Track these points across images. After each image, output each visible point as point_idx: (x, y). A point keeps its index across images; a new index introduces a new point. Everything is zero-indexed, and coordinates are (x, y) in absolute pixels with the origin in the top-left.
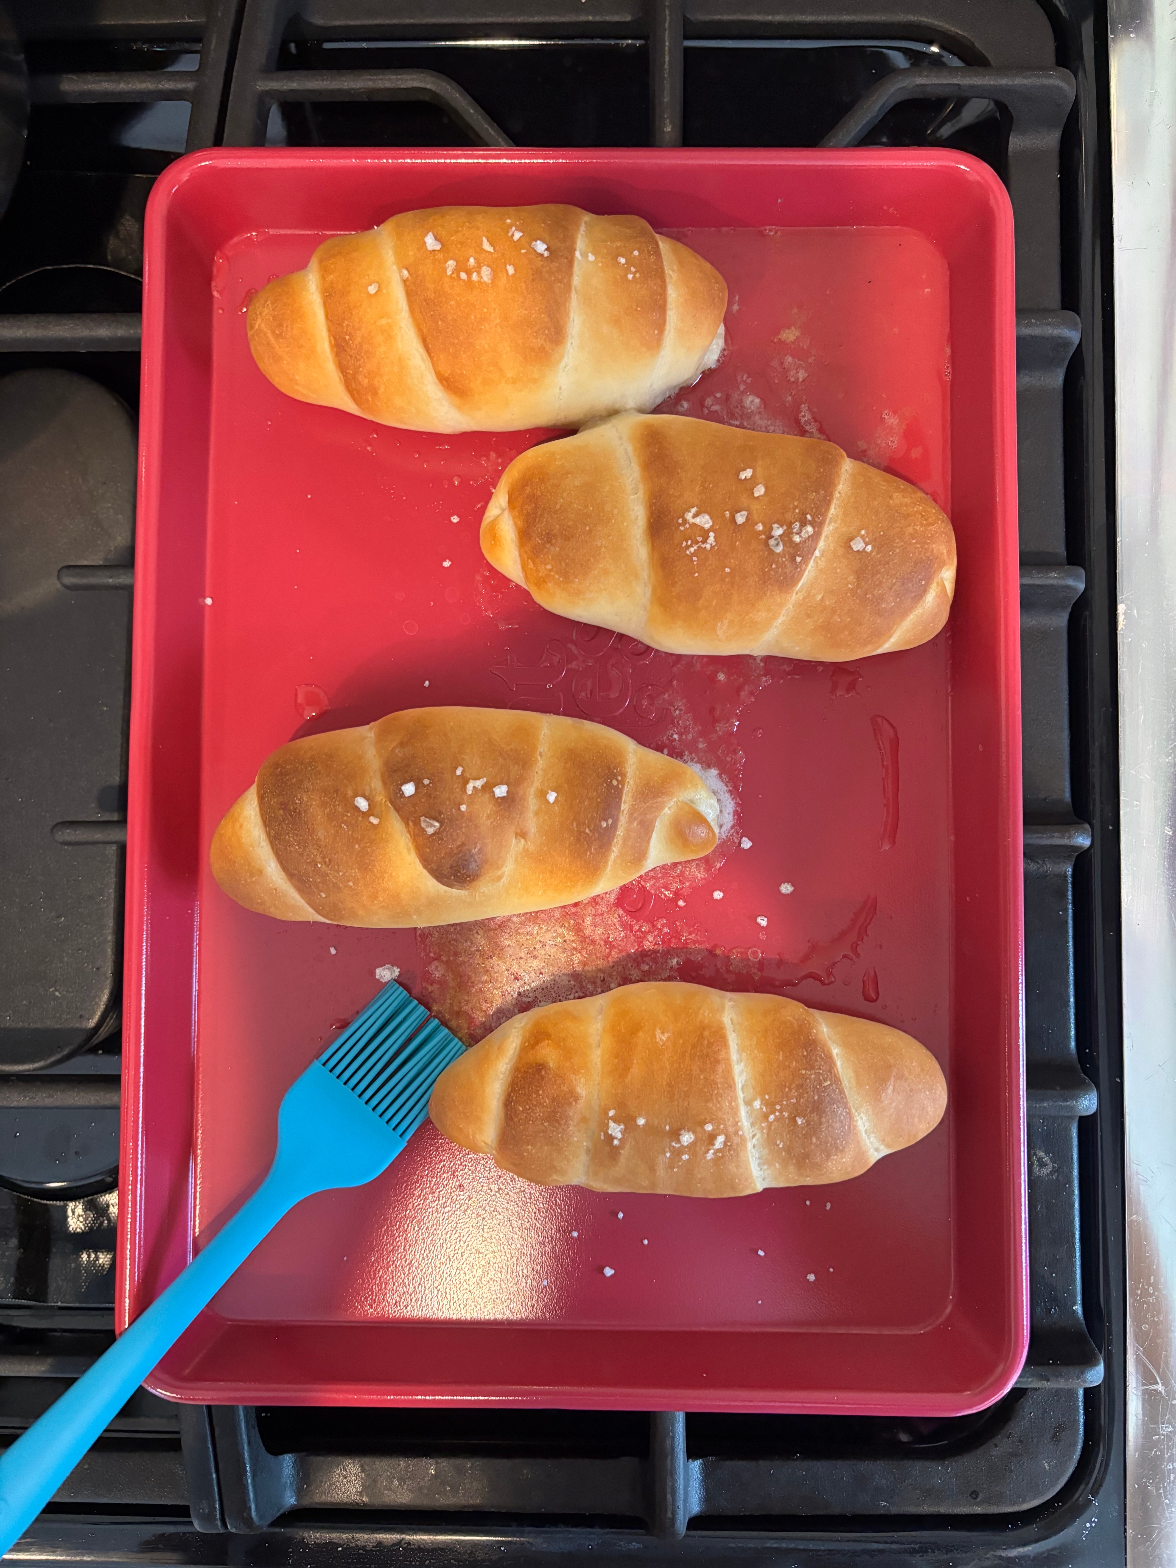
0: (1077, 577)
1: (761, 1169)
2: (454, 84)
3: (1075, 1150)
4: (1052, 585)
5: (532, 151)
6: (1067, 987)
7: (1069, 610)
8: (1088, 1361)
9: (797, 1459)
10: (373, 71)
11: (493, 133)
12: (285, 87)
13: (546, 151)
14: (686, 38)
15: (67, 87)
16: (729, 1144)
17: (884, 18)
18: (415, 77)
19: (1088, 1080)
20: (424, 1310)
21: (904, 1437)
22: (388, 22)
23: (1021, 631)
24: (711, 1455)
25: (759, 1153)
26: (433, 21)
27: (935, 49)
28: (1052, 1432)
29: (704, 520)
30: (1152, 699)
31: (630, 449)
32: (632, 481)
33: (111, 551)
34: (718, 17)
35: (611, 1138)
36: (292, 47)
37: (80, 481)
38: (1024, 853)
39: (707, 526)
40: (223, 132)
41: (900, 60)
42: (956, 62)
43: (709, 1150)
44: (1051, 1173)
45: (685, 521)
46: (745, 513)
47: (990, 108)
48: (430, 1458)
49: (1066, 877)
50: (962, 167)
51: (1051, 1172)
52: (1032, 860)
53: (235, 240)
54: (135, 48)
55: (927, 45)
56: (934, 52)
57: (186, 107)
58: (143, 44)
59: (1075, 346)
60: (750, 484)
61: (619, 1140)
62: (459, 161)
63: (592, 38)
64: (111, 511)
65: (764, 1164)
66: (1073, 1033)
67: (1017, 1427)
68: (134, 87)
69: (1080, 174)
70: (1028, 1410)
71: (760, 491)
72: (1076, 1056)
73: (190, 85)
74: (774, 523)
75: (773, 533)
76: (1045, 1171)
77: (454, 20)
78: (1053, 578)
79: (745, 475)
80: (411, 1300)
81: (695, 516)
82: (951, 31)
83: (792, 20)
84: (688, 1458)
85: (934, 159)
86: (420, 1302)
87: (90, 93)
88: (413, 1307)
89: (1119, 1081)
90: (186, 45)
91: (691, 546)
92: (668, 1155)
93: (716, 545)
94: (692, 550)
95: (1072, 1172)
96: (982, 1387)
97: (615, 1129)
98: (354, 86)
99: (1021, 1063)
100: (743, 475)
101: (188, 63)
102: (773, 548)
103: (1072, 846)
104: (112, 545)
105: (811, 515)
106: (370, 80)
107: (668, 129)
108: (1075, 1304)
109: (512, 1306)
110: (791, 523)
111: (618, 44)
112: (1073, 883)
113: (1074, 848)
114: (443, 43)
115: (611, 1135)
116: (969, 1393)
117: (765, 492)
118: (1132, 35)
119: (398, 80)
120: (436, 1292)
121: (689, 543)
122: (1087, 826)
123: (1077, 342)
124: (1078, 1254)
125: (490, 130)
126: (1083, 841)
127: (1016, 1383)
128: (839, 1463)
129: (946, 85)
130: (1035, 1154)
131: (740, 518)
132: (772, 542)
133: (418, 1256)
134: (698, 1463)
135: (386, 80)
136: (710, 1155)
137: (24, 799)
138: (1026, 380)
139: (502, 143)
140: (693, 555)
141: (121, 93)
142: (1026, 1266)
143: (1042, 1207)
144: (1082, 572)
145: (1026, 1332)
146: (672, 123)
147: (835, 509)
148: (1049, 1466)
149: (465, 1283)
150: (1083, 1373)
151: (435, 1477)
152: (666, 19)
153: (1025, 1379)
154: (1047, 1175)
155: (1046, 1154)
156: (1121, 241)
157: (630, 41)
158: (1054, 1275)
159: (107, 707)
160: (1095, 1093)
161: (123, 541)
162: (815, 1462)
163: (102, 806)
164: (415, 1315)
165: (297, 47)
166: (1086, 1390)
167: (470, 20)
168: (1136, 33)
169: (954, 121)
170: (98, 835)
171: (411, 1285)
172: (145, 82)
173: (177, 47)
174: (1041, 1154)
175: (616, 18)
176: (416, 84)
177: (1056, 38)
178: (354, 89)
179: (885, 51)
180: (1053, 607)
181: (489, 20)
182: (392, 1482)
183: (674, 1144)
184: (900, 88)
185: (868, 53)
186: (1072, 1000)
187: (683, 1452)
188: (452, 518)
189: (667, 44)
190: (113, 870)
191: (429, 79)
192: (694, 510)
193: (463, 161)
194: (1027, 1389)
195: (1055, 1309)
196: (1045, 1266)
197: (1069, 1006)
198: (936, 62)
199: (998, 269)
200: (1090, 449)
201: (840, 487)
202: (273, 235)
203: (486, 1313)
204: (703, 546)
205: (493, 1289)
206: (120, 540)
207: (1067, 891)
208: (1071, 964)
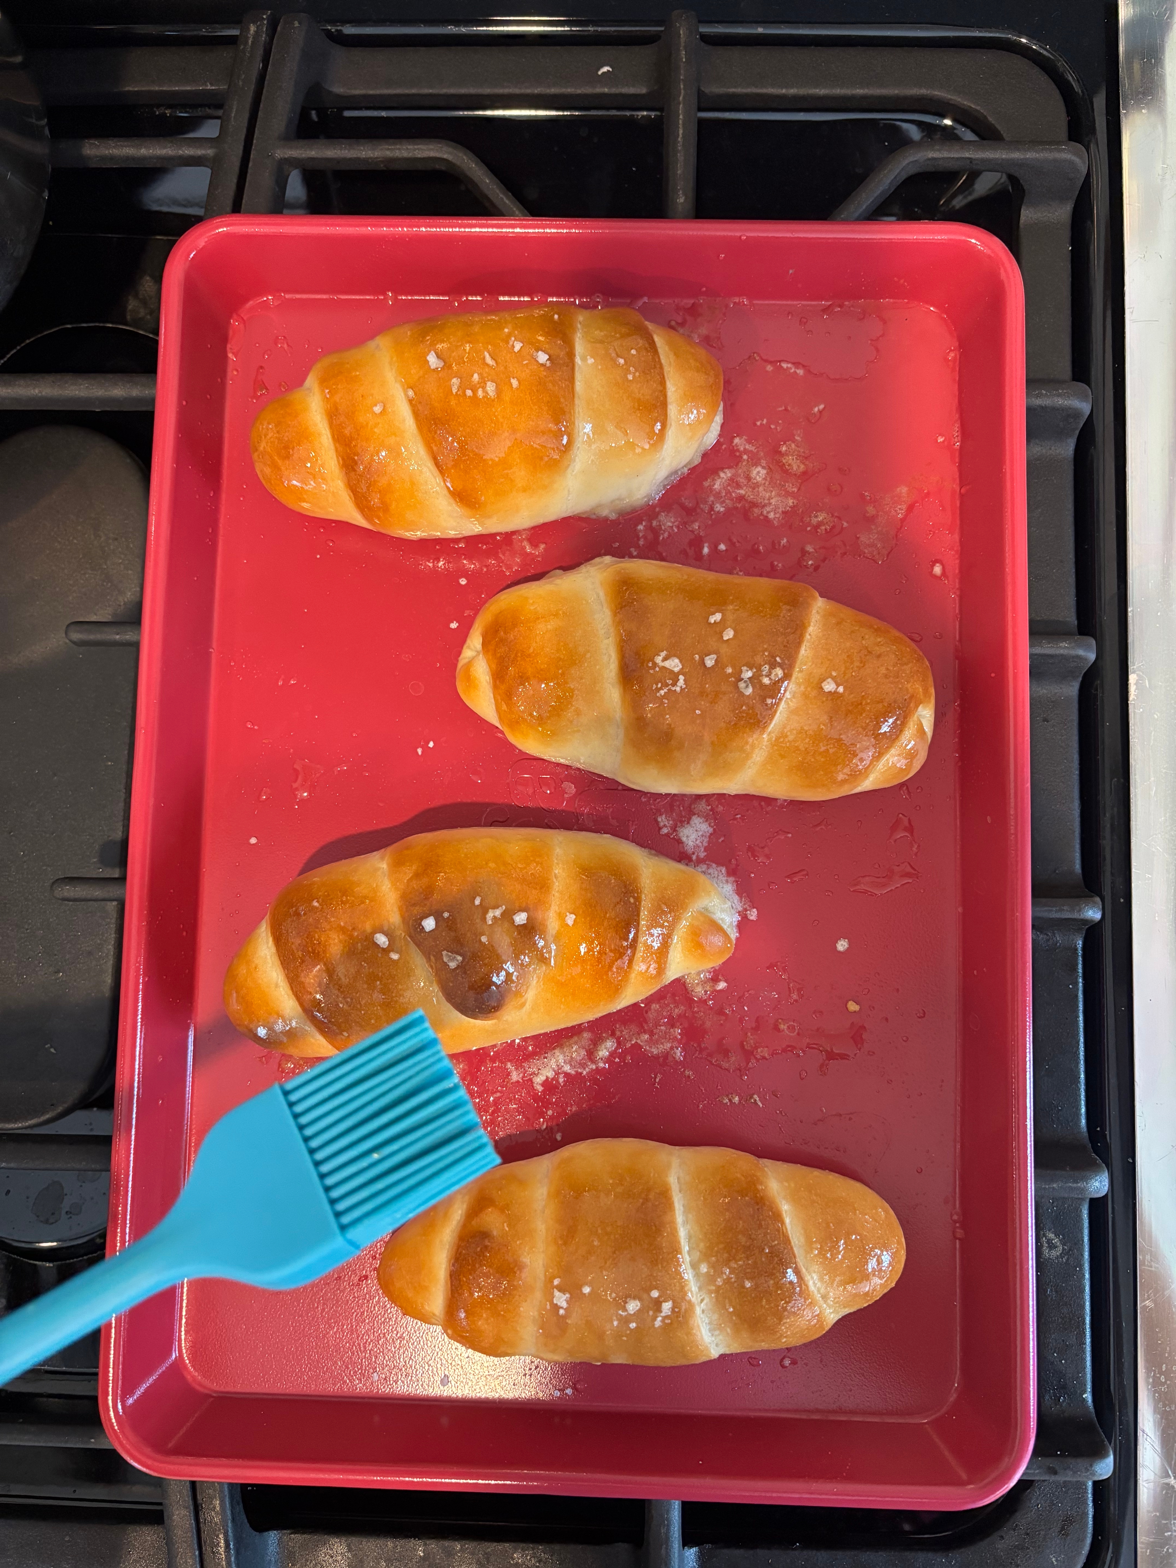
0: (1088, 648)
1: (712, 1335)
2: (471, 155)
3: (1086, 1232)
4: (1062, 655)
5: (546, 221)
6: (1078, 1063)
7: (1080, 679)
8: (1098, 1453)
9: (796, 1549)
10: (391, 141)
11: (507, 202)
12: (304, 155)
13: (559, 221)
14: (700, 109)
15: (88, 152)
16: (677, 1310)
17: (896, 92)
18: (431, 147)
19: (1099, 1161)
20: (414, 1386)
21: (907, 1527)
22: (407, 91)
23: (1031, 699)
24: (707, 1543)
25: (709, 1318)
26: (452, 91)
27: (948, 122)
28: (1059, 1526)
29: (673, 664)
30: (1164, 771)
31: (602, 594)
32: (604, 625)
33: (120, 605)
34: (732, 90)
35: (557, 1307)
36: (314, 115)
37: (92, 537)
38: (1033, 926)
39: (676, 670)
40: (242, 199)
41: (915, 133)
42: (969, 136)
43: (657, 1317)
44: (1061, 1256)
45: (655, 665)
46: (714, 656)
47: (1002, 181)
48: (419, 1539)
49: (1077, 950)
50: (973, 241)
51: (1061, 1254)
52: (1041, 932)
53: (251, 303)
54: (157, 113)
55: (940, 119)
56: (946, 125)
57: (205, 173)
58: (166, 109)
59: (1086, 417)
60: (719, 628)
61: (565, 1309)
62: (473, 230)
63: (608, 109)
64: (122, 566)
65: (714, 1330)
66: (1083, 1110)
67: (1024, 1519)
68: (155, 153)
69: (1092, 247)
70: (1035, 1502)
71: (729, 634)
72: (1086, 1134)
73: (210, 152)
74: (743, 666)
75: (743, 676)
76: (1055, 1253)
77: (472, 91)
78: (1064, 648)
79: (715, 619)
80: (401, 1375)
81: (665, 659)
82: (964, 105)
83: (806, 93)
84: (684, 1546)
85: (946, 233)
86: (410, 1378)
87: (112, 158)
88: (403, 1383)
89: (1131, 1161)
90: (209, 111)
91: (661, 689)
92: (615, 1323)
93: (686, 688)
94: (662, 692)
95: (1082, 1255)
96: (986, 1481)
97: (560, 1299)
98: (372, 155)
99: (1029, 1143)
100: (712, 620)
101: (210, 130)
102: (743, 690)
103: (1082, 920)
104: (122, 600)
105: (780, 657)
106: (388, 149)
107: (681, 200)
108: (1085, 1392)
109: (504, 1383)
110: (761, 666)
111: (634, 115)
112: (1084, 956)
113: (1085, 921)
114: (461, 113)
115: (557, 1304)
116: (972, 1486)
117: (734, 636)
118: (1143, 111)
119: (415, 150)
120: (427, 1367)
121: (659, 685)
122: (1098, 899)
123: (1088, 413)
124: (1088, 1340)
125: (505, 199)
126: (1094, 914)
127: (1024, 1474)
128: (840, 1554)
129: (958, 158)
130: (1044, 1235)
131: (710, 662)
132: (742, 685)
133: (409, 1329)
134: (694, 1550)
135: (404, 149)
136: (658, 1323)
137: (26, 852)
138: (1037, 450)
139: (517, 213)
140: (663, 697)
141: (144, 158)
142: (1034, 1356)
143: (1051, 1290)
144: (1093, 642)
145: (1033, 1424)
146: (685, 194)
147: (806, 651)
148: (1057, 1560)
149: (457, 1358)
150: (1091, 1466)
151: (424, 1559)
152: (680, 93)
153: (1032, 1471)
154: (1057, 1258)
155: (1056, 1236)
156: (1132, 312)
157: (645, 113)
158: (1063, 1362)
159: (111, 762)
160: (1106, 1174)
161: (132, 597)
162: (814, 1552)
163: (104, 861)
164: (405, 1390)
165: (318, 115)
166: (1095, 1483)
167: (487, 91)
168: (1148, 109)
169: (967, 193)
170: (97, 892)
171: (402, 1360)
172: (165, 148)
173: (199, 112)
174: (1051, 1236)
175: (632, 90)
176: (432, 154)
177: (1068, 114)
178: (371, 158)
179: (898, 123)
180: (1064, 676)
181: (506, 91)
182: (379, 1563)
183: (620, 1312)
184: (912, 162)
185: (881, 125)
186: (1082, 1076)
187: (679, 1540)
188: (460, 581)
189: (681, 117)
190: (113, 926)
191: (445, 149)
192: (663, 654)
193: (478, 230)
194: (1032, 1481)
195: (1064, 1397)
196: (1054, 1352)
197: (1079, 1082)
198: (948, 135)
199: (1008, 342)
200: (1101, 518)
201: (811, 629)
202: (288, 299)
203: (478, 1390)
204: (673, 689)
205: (486, 1364)
206: (129, 596)
207: (1077, 965)
208: (1082, 1040)
